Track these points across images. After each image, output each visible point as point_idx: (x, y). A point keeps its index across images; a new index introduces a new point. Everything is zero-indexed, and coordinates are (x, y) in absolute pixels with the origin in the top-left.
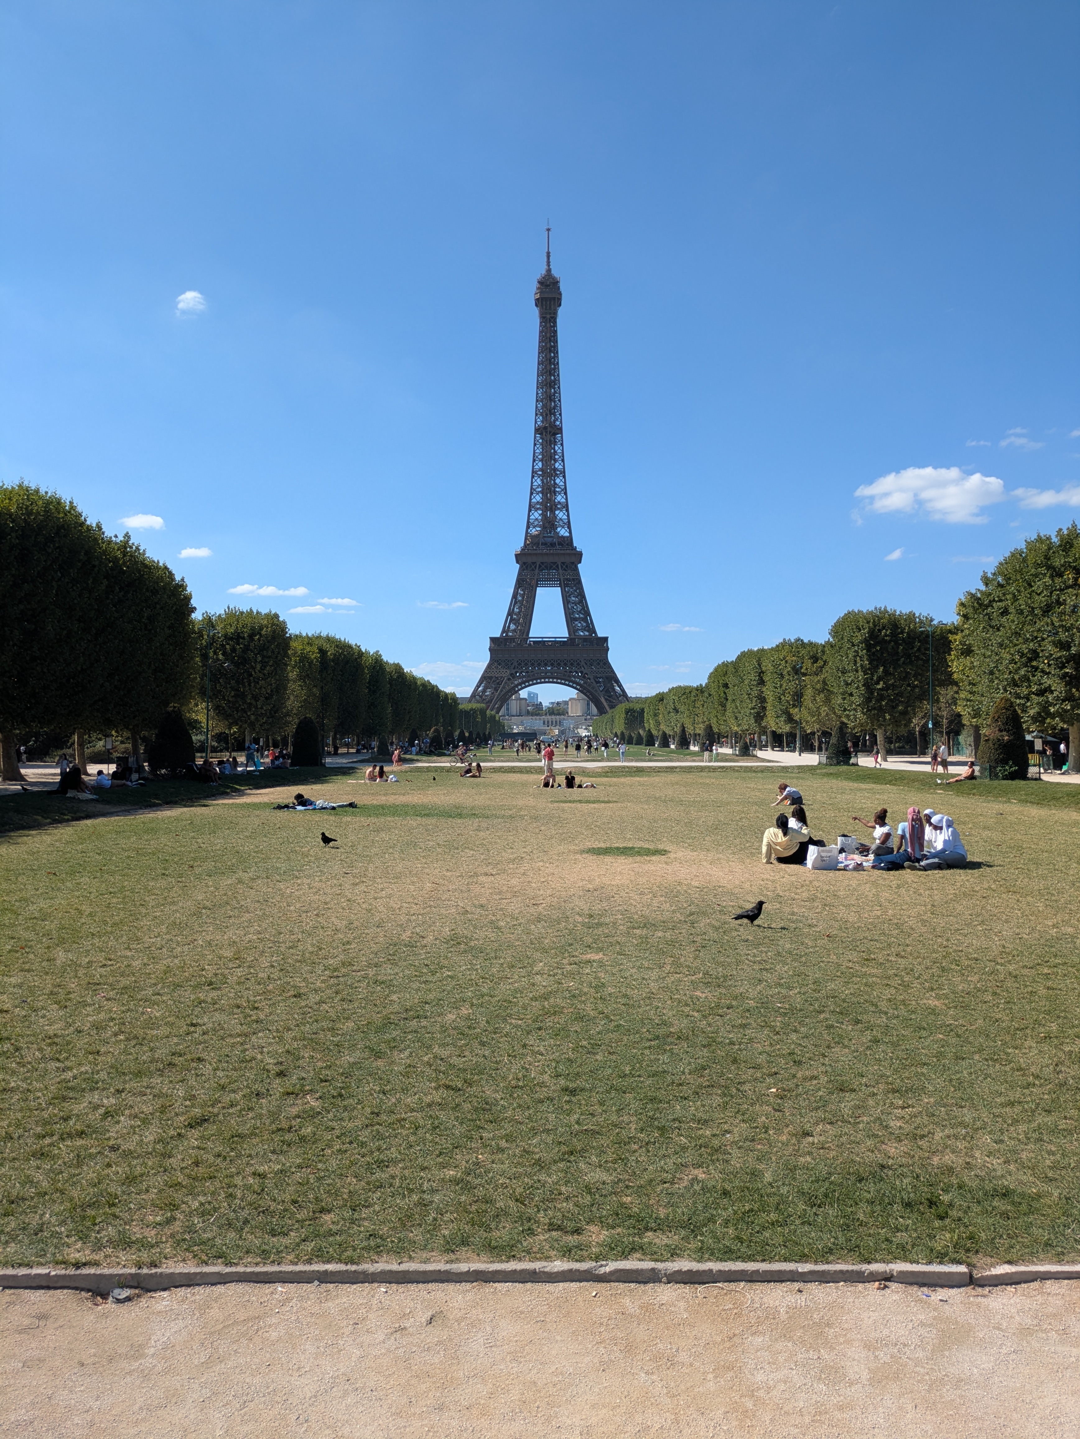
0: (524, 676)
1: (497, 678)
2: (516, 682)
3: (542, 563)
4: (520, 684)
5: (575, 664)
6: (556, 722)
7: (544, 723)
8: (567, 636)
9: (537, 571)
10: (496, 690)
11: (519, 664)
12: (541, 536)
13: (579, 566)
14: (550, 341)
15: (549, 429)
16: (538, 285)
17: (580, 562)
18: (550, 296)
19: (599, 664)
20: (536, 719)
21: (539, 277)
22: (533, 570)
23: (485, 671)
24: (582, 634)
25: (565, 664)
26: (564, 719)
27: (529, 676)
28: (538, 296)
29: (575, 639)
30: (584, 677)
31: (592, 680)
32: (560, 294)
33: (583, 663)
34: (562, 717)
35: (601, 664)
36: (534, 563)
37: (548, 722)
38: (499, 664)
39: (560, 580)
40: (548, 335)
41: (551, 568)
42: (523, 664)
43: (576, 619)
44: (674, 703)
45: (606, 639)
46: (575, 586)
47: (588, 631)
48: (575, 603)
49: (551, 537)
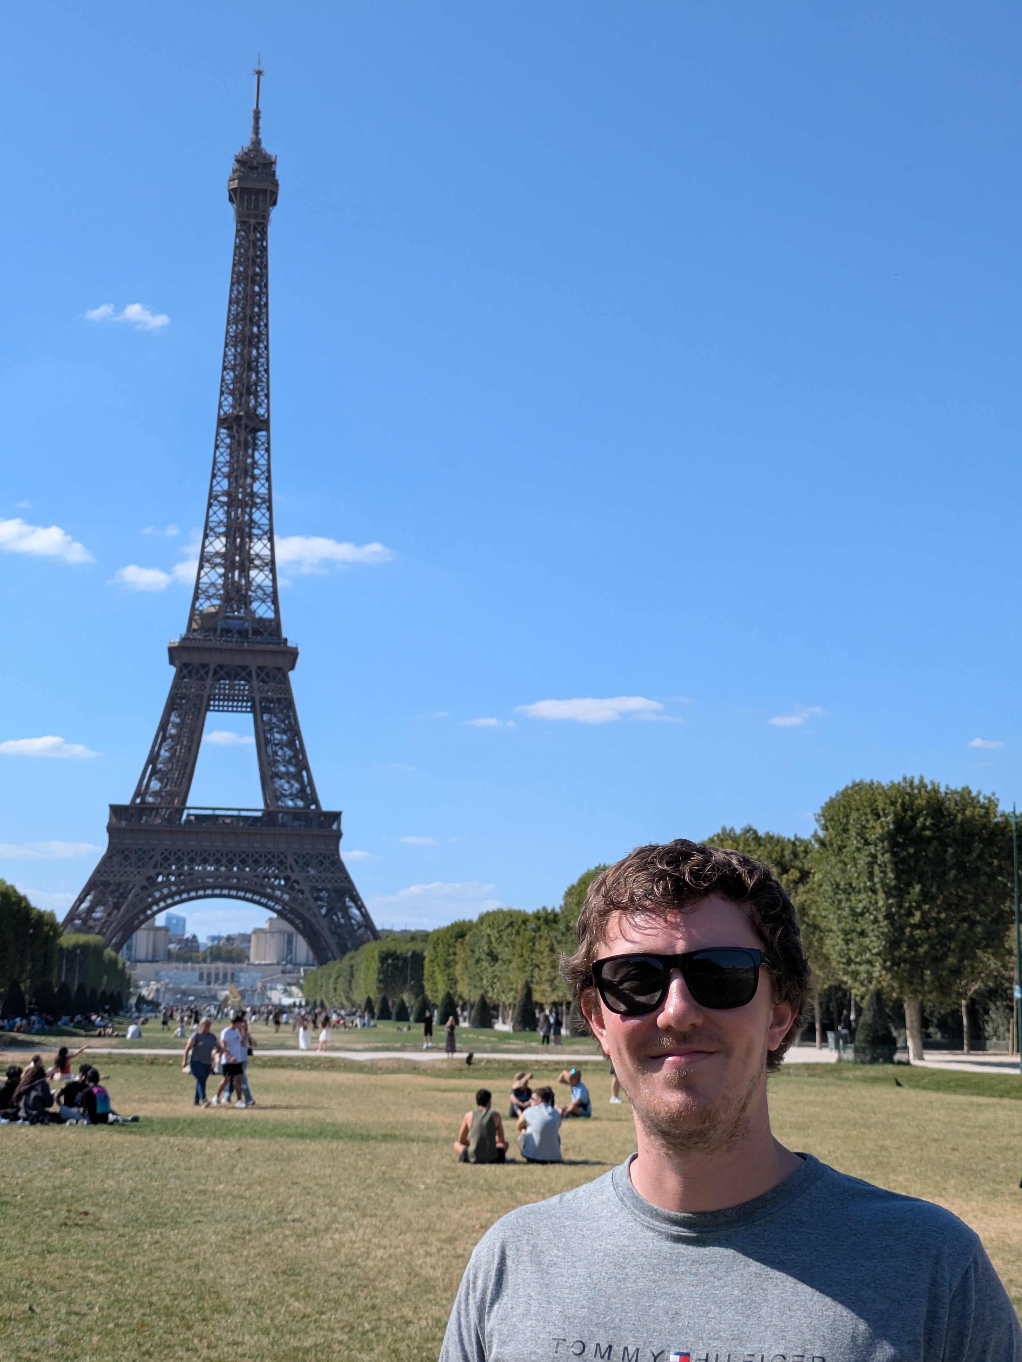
0: (174, 884)
1: (119, 885)
2: (157, 895)
3: (221, 667)
4: (164, 898)
5: (276, 861)
6: (225, 975)
7: (201, 977)
8: (261, 806)
9: (209, 681)
10: (117, 906)
11: (166, 859)
12: (221, 616)
13: (291, 674)
14: (254, 264)
15: (243, 422)
16: (236, 166)
17: (292, 668)
18: (258, 185)
19: (321, 863)
20: (185, 969)
21: (237, 151)
22: (202, 679)
23: (98, 871)
24: (290, 803)
25: (256, 862)
26: (241, 970)
27: (183, 883)
28: (235, 185)
29: (277, 813)
30: (292, 888)
31: (307, 895)
32: (276, 184)
33: (290, 861)
34: (237, 966)
35: (327, 863)
36: (204, 666)
37: (209, 975)
38: (126, 858)
39: (253, 700)
40: (251, 253)
41: (237, 676)
42: (172, 859)
43: (279, 776)
44: (490, 942)
45: (336, 816)
46: (281, 712)
47: (302, 799)
48: (281, 745)
49: (240, 618)
